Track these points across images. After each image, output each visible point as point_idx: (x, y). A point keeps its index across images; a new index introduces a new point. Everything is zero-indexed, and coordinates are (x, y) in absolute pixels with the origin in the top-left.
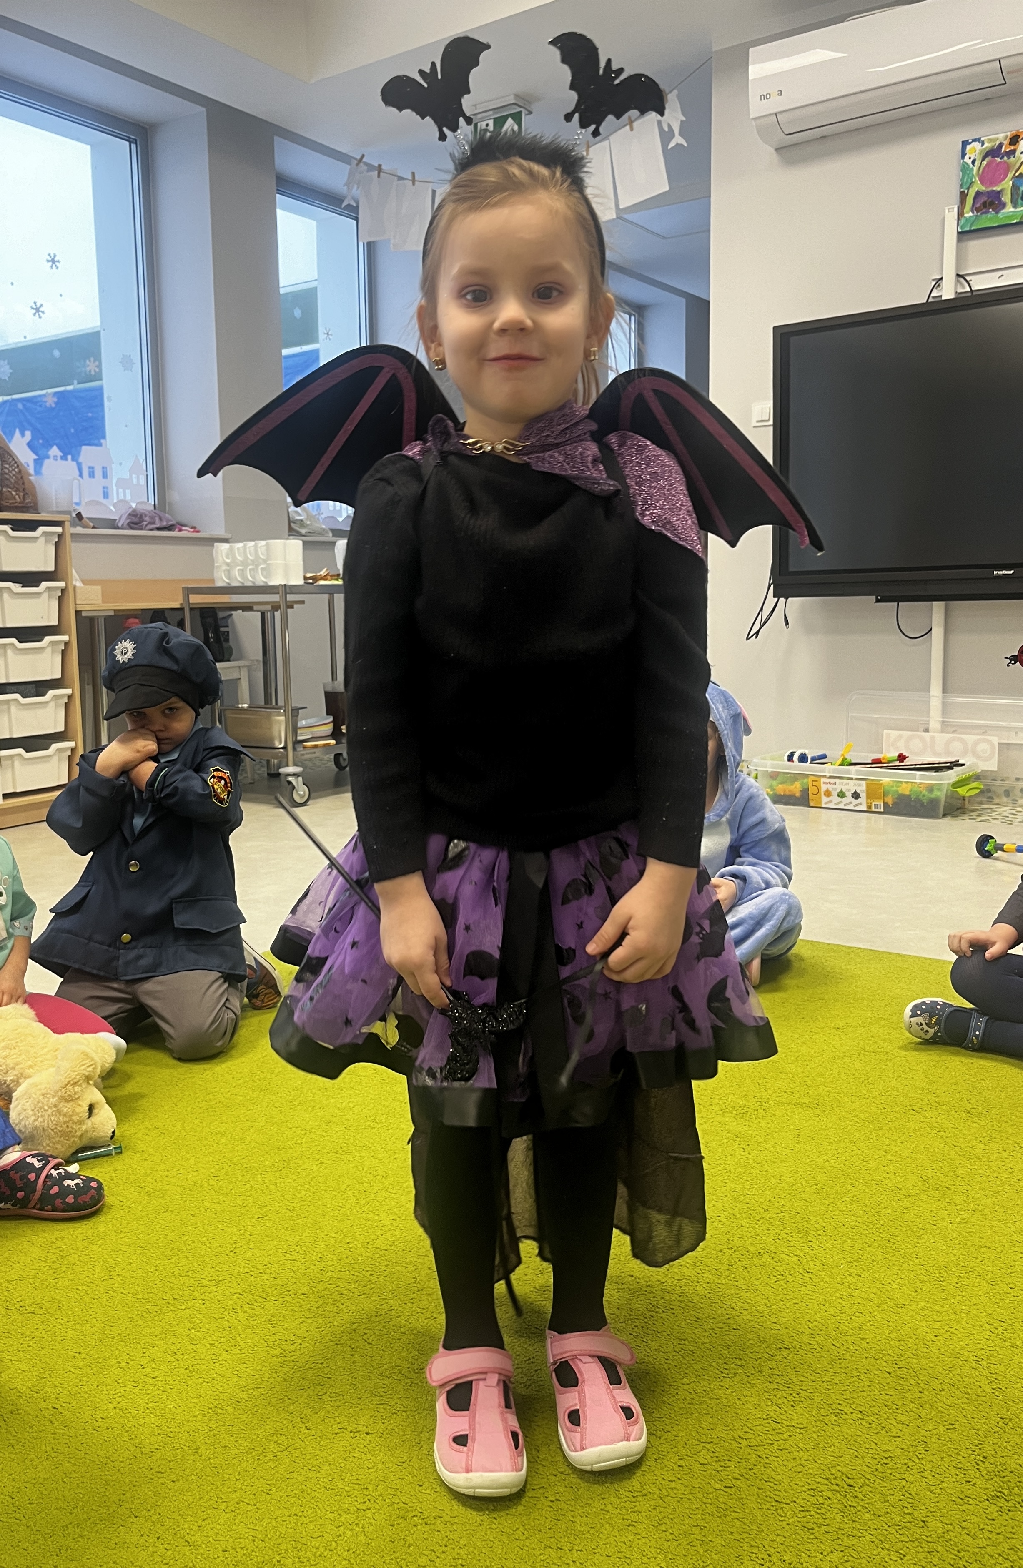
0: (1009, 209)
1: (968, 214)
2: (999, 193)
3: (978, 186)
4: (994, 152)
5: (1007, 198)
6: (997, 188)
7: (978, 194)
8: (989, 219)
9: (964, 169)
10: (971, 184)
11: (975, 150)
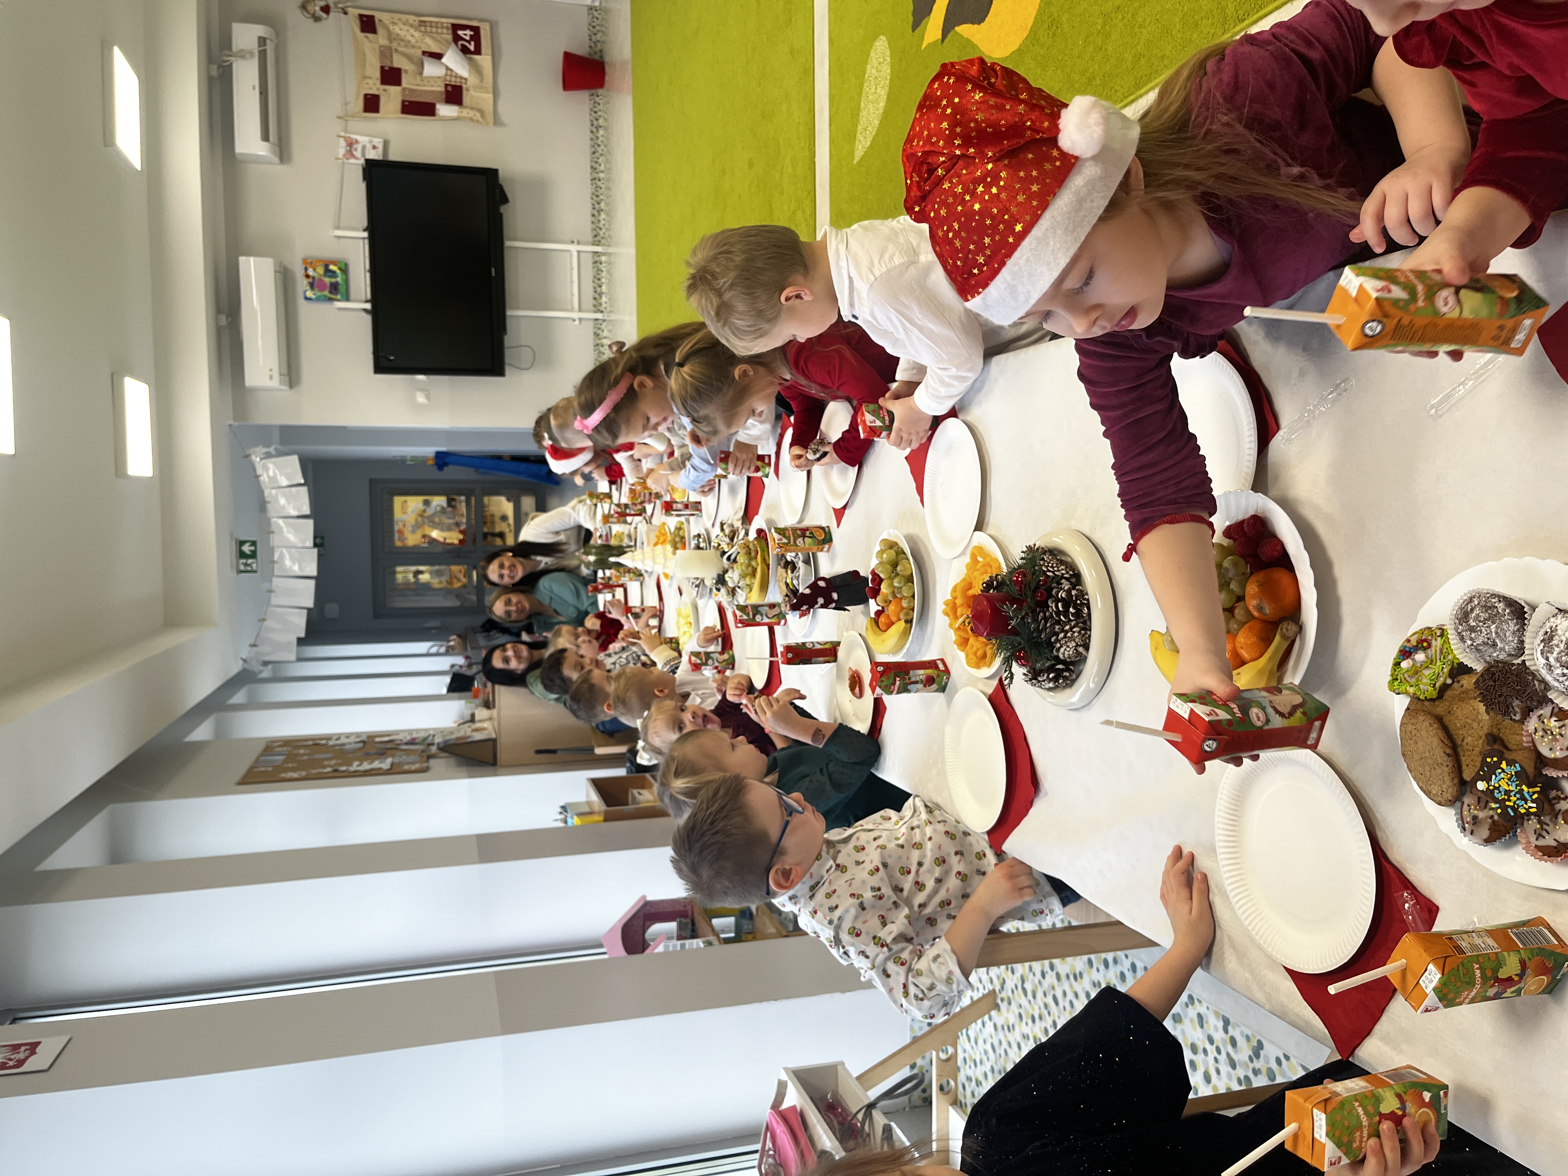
0: (339, 279)
1: (339, 297)
2: (332, 284)
3: (326, 293)
4: (312, 286)
5: (333, 280)
6: (328, 284)
7: (331, 292)
8: (342, 288)
9: (318, 299)
10: (325, 296)
11: (309, 294)
